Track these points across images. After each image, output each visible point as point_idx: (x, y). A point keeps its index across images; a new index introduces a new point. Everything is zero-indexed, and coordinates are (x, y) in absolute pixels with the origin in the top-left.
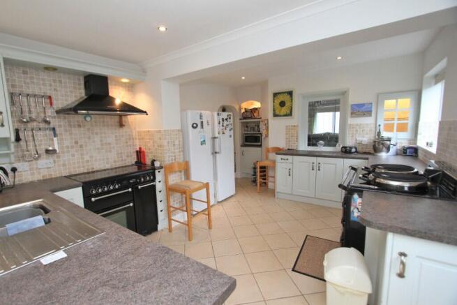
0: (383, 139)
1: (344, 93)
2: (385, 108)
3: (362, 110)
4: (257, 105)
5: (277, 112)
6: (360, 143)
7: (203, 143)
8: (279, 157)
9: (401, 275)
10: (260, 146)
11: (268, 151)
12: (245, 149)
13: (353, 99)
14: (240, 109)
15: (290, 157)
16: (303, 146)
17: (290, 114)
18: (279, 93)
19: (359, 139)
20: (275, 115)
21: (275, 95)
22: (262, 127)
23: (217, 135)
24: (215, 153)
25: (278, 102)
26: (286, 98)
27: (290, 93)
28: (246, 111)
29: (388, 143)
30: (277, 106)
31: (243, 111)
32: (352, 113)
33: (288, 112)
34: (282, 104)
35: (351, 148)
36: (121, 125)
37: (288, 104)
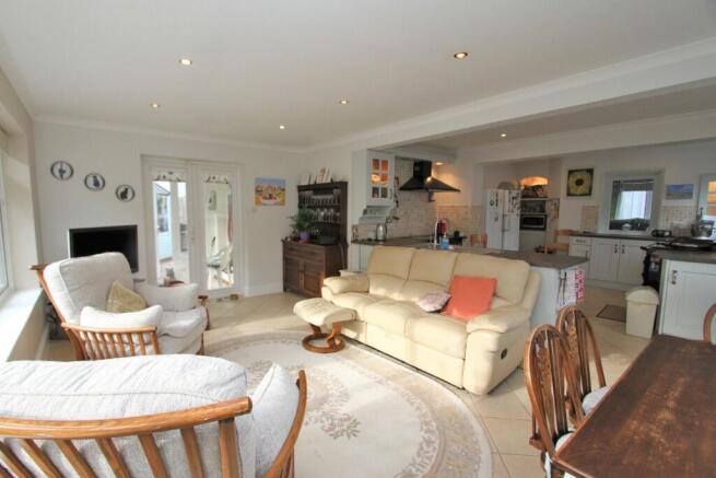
0: (704, 223)
1: (659, 173)
2: (710, 190)
3: (681, 192)
4: (541, 181)
5: (572, 191)
6: (677, 228)
7: (496, 219)
8: (575, 238)
9: (674, 283)
10: (544, 229)
11: (557, 233)
12: (524, 232)
13: (670, 179)
14: (520, 186)
15: (588, 239)
16: (603, 229)
17: (590, 194)
18: (577, 171)
19: (676, 222)
20: (569, 194)
21: (571, 172)
22: (549, 207)
23: (507, 213)
24: (503, 231)
25: (573, 179)
26: (585, 176)
27: (590, 171)
28: (526, 188)
29: (709, 227)
30: (573, 184)
31: (522, 188)
32: (668, 195)
33: (587, 191)
34: (579, 183)
35: (664, 231)
36: (430, 200)
37: (586, 183)
